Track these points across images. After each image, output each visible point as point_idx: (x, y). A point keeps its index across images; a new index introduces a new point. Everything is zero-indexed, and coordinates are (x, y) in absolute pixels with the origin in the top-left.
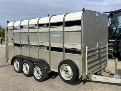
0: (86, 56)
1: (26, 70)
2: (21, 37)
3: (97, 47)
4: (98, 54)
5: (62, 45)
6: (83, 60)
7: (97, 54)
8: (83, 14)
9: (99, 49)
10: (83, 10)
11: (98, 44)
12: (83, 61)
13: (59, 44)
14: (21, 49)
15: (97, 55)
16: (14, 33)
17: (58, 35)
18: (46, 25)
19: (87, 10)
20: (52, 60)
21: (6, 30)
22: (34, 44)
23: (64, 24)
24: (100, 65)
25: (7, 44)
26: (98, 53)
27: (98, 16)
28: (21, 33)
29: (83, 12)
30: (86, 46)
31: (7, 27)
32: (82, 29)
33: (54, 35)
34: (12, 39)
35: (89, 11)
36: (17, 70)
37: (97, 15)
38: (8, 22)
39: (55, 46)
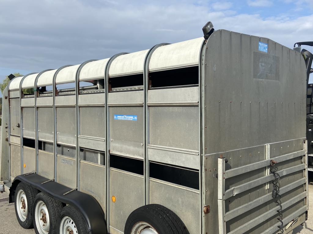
0: (220, 196)
1: (42, 222)
2: (37, 120)
3: (268, 157)
4: (270, 182)
5: (142, 151)
6: (207, 212)
7: (265, 184)
8: (204, 43)
9: (273, 166)
10: (204, 30)
11: (268, 146)
12: (210, 214)
13: (132, 148)
14: (37, 155)
15: (267, 187)
16: (22, 108)
17: (131, 118)
18: (98, 85)
19: (221, 31)
20: (114, 199)
21: (6, 98)
22: (67, 142)
23: (146, 79)
24: (279, 224)
25: (7, 140)
26: (269, 180)
27: (266, 51)
28: (37, 108)
29: (206, 38)
30: (220, 161)
31: (9, 91)
32: (203, 99)
33: (120, 118)
34: (19, 126)
35: (231, 34)
36: (23, 218)
37: (263, 48)
38: (11, 77)
39: (121, 152)
